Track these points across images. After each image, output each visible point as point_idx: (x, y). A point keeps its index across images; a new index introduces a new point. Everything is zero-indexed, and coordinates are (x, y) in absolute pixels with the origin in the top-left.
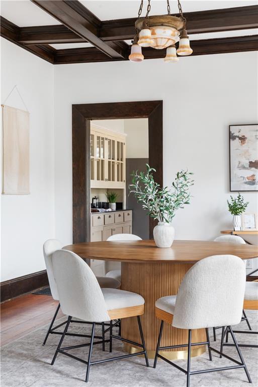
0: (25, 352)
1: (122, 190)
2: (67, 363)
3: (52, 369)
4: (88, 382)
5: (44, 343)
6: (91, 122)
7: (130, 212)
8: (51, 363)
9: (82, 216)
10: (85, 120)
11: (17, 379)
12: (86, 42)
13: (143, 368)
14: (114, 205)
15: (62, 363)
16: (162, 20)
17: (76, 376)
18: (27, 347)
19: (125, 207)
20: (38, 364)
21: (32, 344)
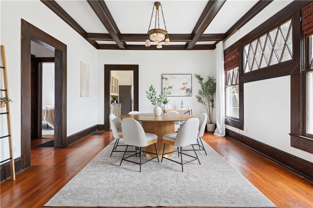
0: (105, 161)
1: (118, 96)
2: (126, 164)
3: (121, 168)
4: (141, 172)
5: (111, 156)
6: (111, 71)
7: (121, 104)
8: (119, 165)
9: (108, 105)
10: (109, 71)
11: (109, 174)
12: (114, 41)
13: (158, 163)
14: (115, 101)
15: (124, 164)
16: (160, 31)
17: (134, 170)
18: (104, 158)
19: (118, 102)
20: (114, 166)
21: (105, 157)
